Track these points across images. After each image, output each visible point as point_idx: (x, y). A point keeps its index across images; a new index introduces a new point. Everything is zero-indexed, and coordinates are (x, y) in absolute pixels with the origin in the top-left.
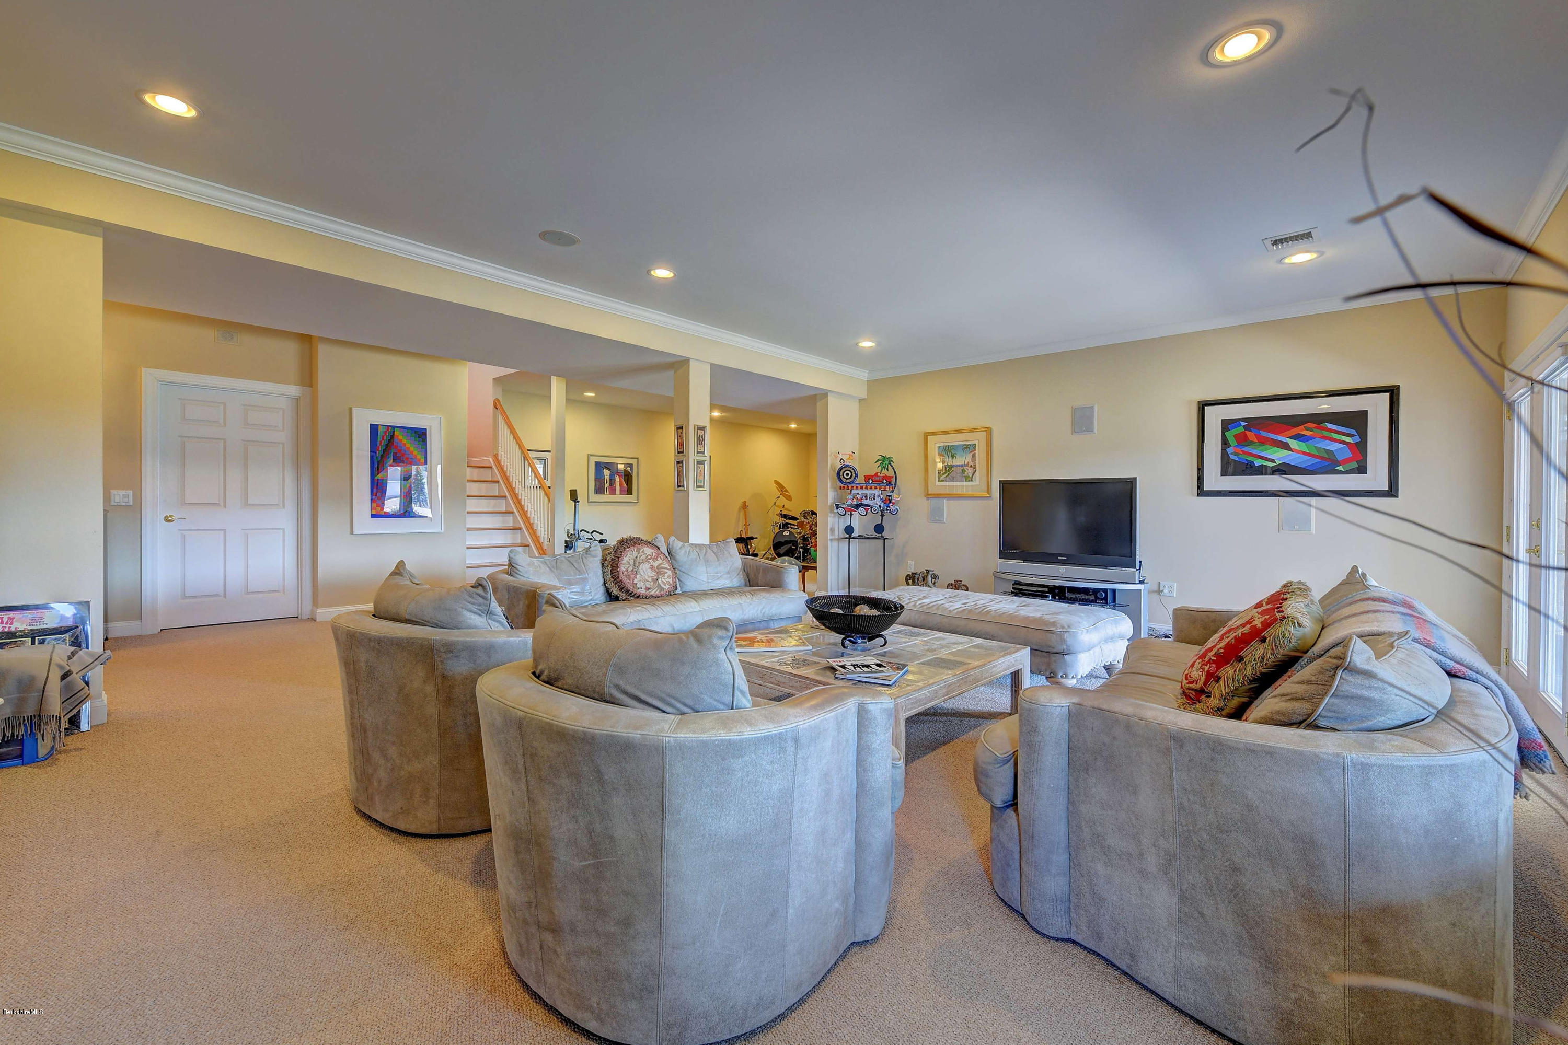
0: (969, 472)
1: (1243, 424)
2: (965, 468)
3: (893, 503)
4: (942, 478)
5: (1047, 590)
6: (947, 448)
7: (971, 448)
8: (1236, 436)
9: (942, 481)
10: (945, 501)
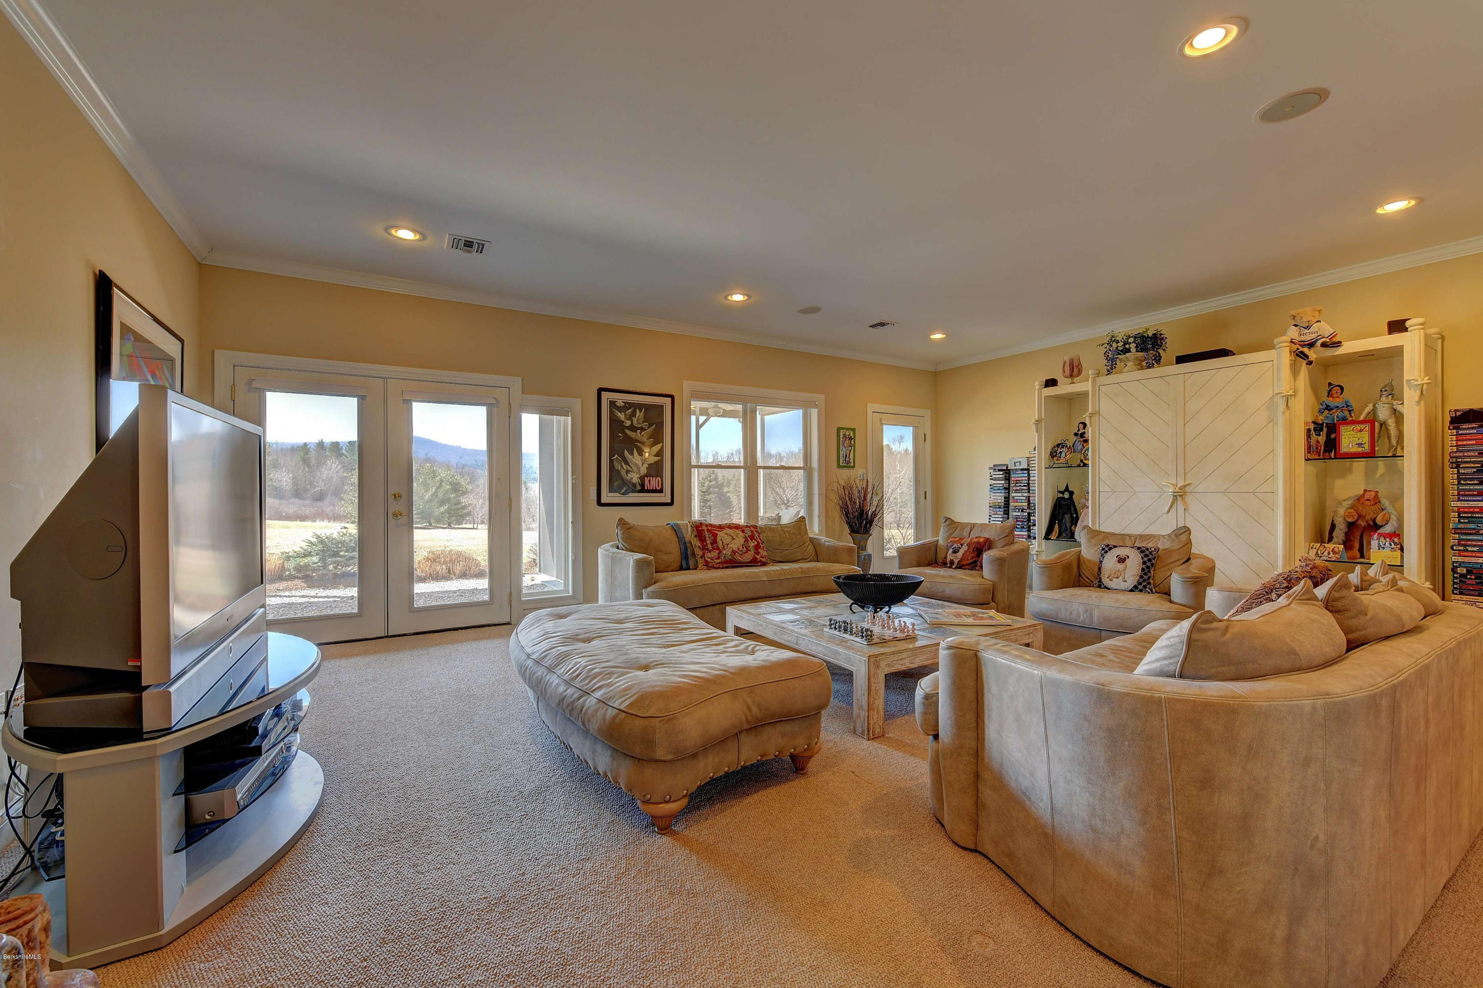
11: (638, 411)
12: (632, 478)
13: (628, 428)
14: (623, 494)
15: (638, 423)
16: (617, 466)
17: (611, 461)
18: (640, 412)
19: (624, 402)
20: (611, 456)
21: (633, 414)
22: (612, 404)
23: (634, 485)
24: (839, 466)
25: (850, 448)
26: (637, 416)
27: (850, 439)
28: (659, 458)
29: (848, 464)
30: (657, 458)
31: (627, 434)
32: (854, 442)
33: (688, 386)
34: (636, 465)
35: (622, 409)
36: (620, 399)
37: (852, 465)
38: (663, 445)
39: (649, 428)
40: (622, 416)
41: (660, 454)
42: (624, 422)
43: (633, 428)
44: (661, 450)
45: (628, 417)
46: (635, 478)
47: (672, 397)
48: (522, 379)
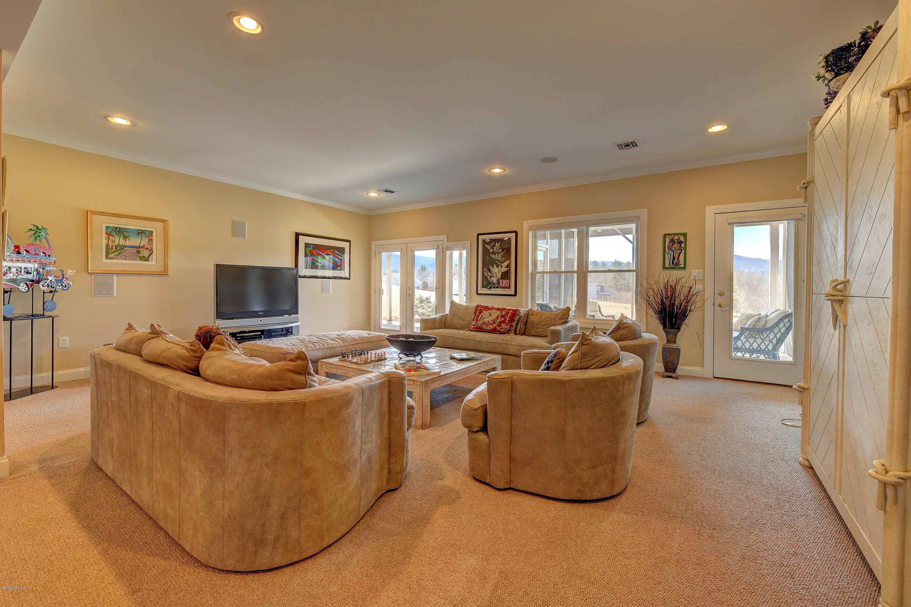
0: (145, 253)
1: (312, 246)
2: (140, 250)
3: (67, 279)
4: (110, 256)
5: (260, 333)
6: (118, 229)
7: (148, 234)
8: (310, 251)
9: (112, 258)
10: (115, 277)
11: (497, 243)
12: (493, 280)
13: (491, 253)
14: (489, 289)
15: (497, 250)
16: (486, 274)
17: (483, 271)
18: (498, 244)
19: (490, 239)
20: (483, 268)
21: (494, 245)
22: (484, 241)
23: (494, 284)
24: (664, 268)
25: (679, 252)
26: (496, 246)
27: (680, 243)
28: (508, 269)
29: (675, 265)
30: (507, 269)
31: (491, 256)
32: (685, 245)
33: (526, 224)
34: (495, 273)
35: (488, 243)
36: (488, 238)
37: (682, 266)
38: (510, 261)
39: (502, 252)
40: (488, 247)
41: (508, 266)
42: (489, 250)
43: (494, 253)
44: (510, 263)
45: (491, 247)
46: (494, 280)
47: (516, 232)
48: (447, 236)
